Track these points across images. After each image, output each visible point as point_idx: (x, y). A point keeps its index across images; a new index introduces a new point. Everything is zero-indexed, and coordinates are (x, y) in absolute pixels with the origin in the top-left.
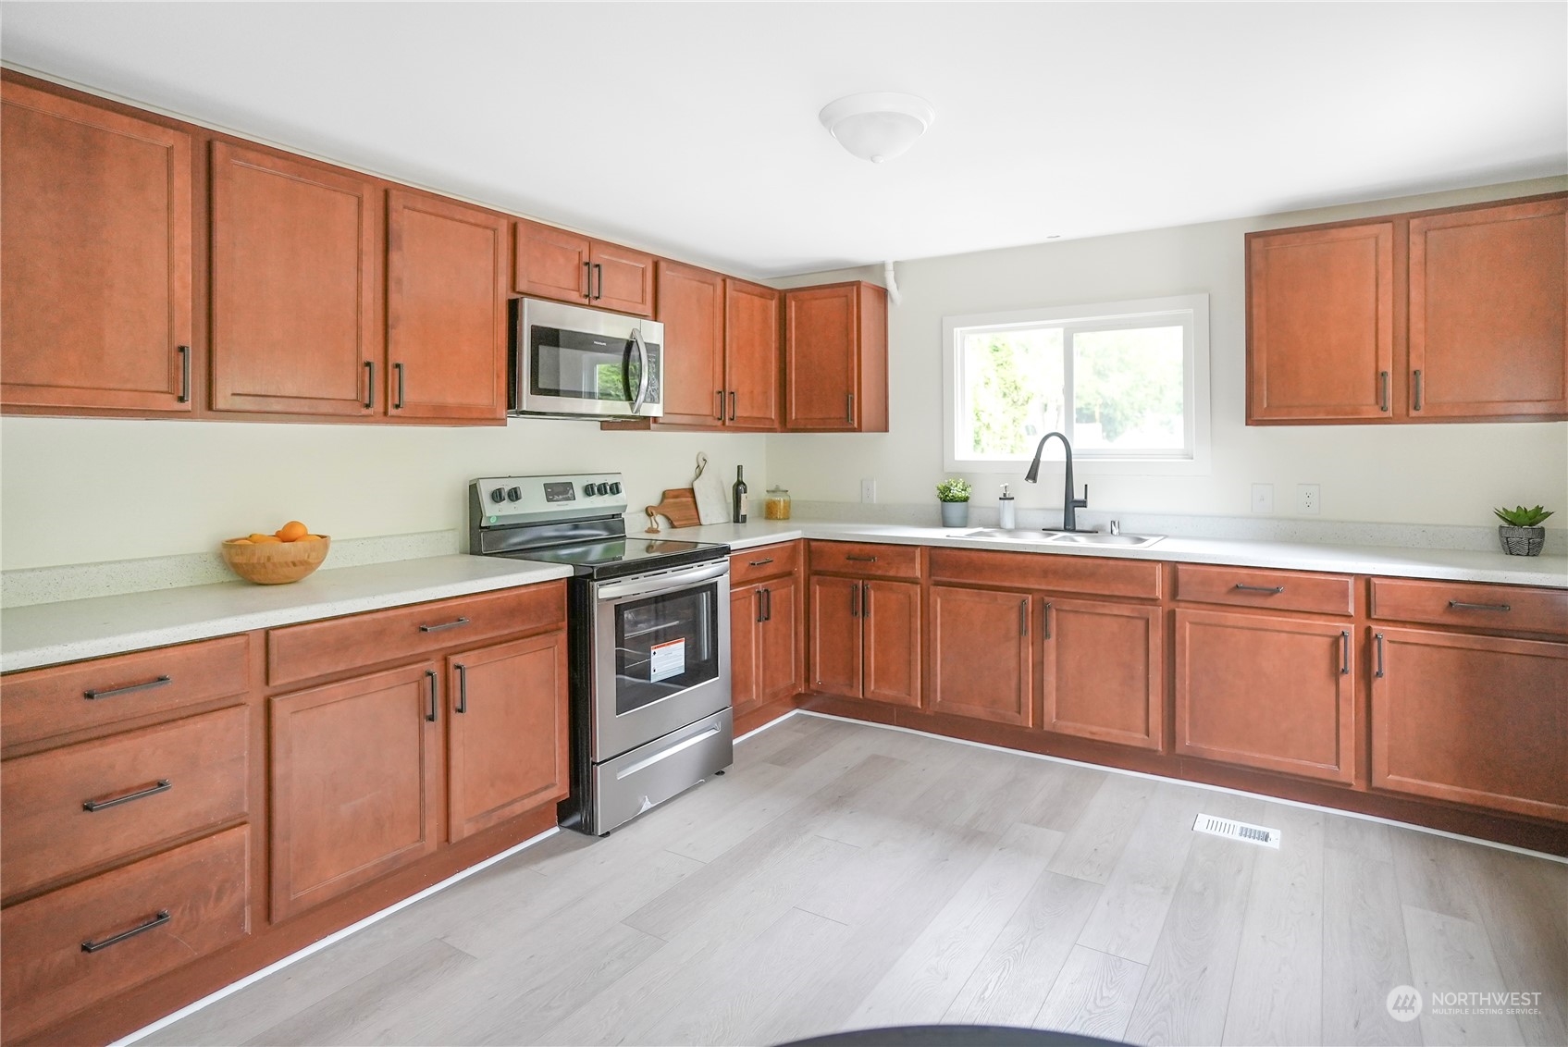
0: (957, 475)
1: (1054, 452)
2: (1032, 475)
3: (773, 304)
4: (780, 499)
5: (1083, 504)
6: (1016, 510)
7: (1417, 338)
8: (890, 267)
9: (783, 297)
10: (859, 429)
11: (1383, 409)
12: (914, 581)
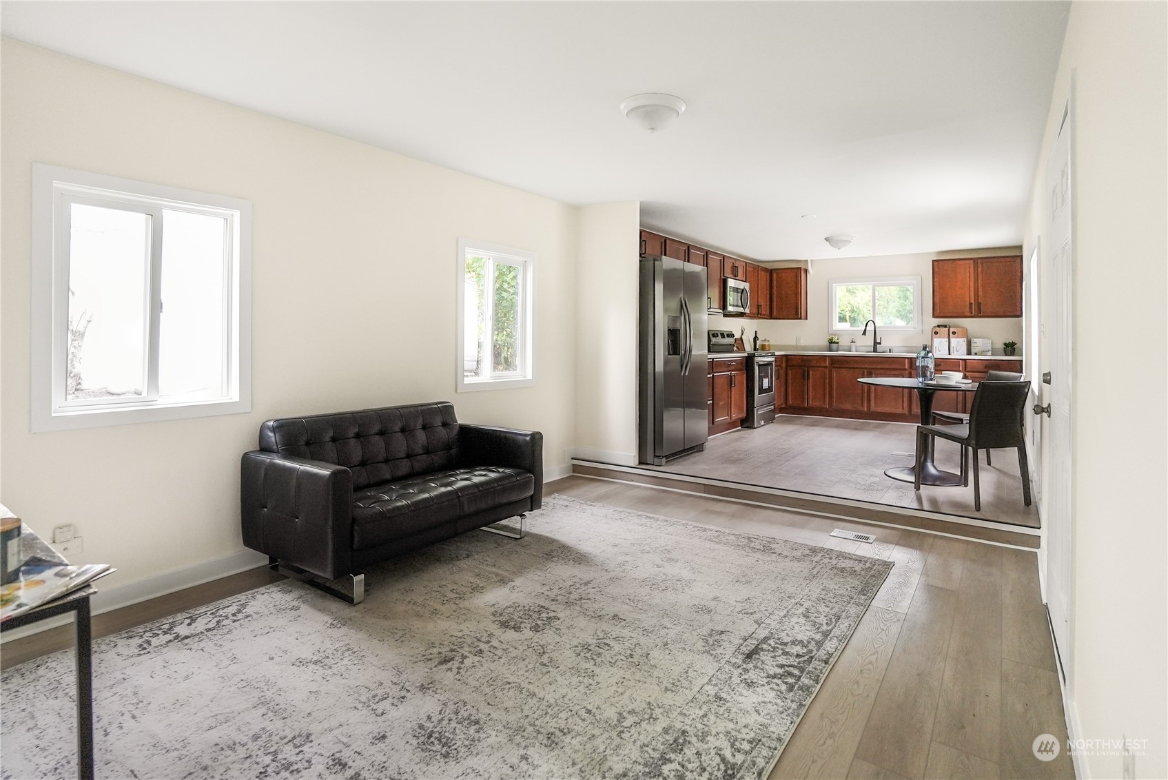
0: (835, 335)
1: (870, 327)
2: (864, 333)
3: (768, 274)
4: (767, 343)
5: (880, 343)
6: (856, 346)
7: (980, 293)
8: (809, 262)
9: (771, 272)
10: (801, 319)
11: (972, 313)
12: (826, 367)
